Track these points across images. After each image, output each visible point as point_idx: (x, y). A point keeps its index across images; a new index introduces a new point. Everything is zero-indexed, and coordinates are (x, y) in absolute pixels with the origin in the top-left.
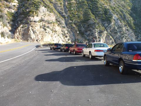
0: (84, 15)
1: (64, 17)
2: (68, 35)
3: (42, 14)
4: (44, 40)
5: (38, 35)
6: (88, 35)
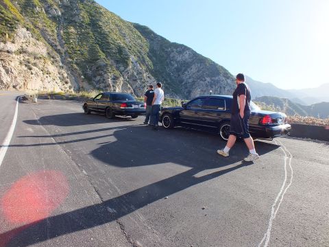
1: (58, 51)
2: (68, 80)
5: (16, 77)
6: (98, 82)
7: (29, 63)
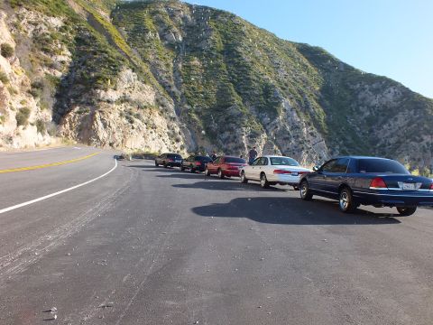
0: (217, 94)
1: (173, 95)
2: (180, 137)
3: (125, 86)
4: (128, 144)
5: (114, 133)
6: (226, 141)
7: (131, 114)
